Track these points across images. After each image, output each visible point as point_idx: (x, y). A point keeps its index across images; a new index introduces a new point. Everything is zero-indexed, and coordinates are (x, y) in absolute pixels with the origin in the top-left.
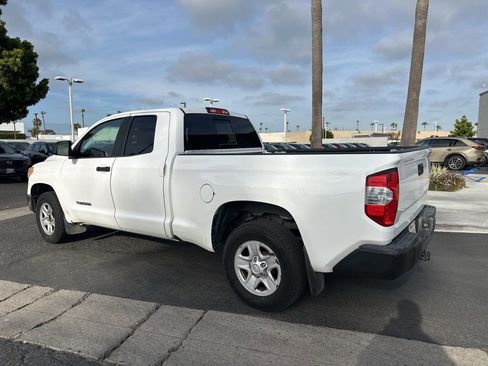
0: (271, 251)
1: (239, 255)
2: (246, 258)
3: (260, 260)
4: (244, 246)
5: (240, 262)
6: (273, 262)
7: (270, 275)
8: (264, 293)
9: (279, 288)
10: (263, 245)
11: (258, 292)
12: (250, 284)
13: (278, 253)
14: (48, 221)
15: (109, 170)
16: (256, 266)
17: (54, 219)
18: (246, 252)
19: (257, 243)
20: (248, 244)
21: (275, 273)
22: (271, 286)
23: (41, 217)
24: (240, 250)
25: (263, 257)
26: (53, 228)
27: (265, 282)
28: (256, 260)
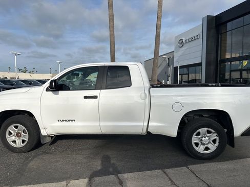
0: (214, 131)
1: (194, 136)
2: (199, 137)
3: (207, 137)
4: (197, 131)
5: (195, 139)
6: (214, 136)
7: (212, 142)
8: (209, 151)
9: (218, 148)
10: (209, 129)
11: (206, 152)
12: (200, 149)
13: (217, 131)
14: (16, 137)
15: (97, 98)
16: (205, 139)
17: (27, 135)
18: (198, 134)
19: (206, 129)
20: (200, 130)
21: (214, 141)
22: (213, 148)
23: (7, 136)
24: (195, 133)
25: (209, 135)
26: (23, 141)
27: (209, 146)
28: (205, 137)
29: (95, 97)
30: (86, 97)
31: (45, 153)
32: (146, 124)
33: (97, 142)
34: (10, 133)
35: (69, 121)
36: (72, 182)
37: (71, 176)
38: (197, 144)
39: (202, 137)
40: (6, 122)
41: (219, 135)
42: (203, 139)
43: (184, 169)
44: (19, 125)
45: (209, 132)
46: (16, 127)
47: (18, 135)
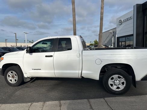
0: (122, 77)
1: (110, 80)
2: (113, 80)
3: (118, 80)
4: (112, 77)
5: (110, 82)
6: (123, 80)
7: (121, 84)
8: (119, 90)
9: (125, 88)
10: (119, 76)
11: (117, 90)
12: (114, 88)
13: (124, 77)
14: (12, 78)
15: (52, 57)
16: (117, 82)
17: (17, 77)
18: (112, 79)
19: (117, 76)
20: (113, 76)
21: (123, 83)
22: (122, 87)
23: (8, 77)
24: (110, 78)
25: (119, 79)
26: (15, 80)
27: (120, 86)
28: (117, 81)
29: (51, 56)
30: (46, 56)
31: (26, 87)
32: (80, 72)
33: (56, 82)
34: (9, 76)
35: (38, 69)
36: (34, 104)
37: (35, 100)
38: (112, 85)
39: (115, 81)
40: (7, 70)
41: (126, 80)
42: (116, 81)
43: (102, 100)
44: (13, 72)
45: (119, 77)
46: (12, 73)
47: (13, 77)
